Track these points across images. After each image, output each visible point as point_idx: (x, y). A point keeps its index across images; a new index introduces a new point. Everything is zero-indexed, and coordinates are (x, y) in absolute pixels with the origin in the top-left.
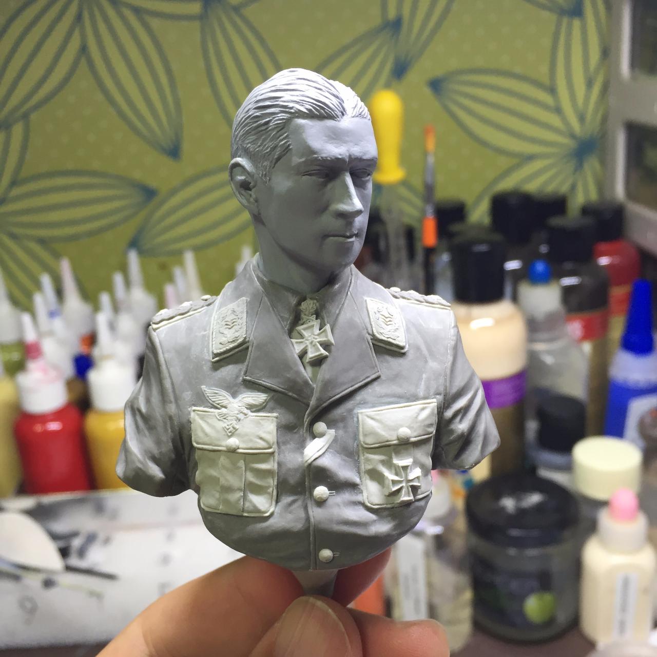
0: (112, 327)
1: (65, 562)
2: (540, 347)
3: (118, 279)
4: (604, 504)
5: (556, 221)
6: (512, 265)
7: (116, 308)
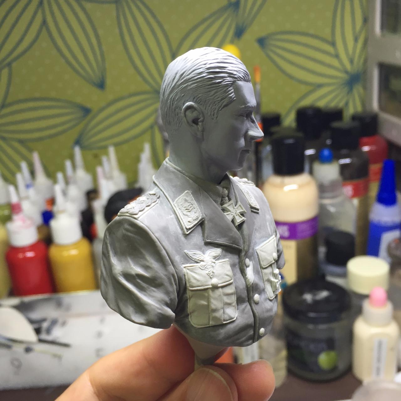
0: (65, 193)
1: (38, 337)
2: (326, 202)
3: (68, 164)
4: (366, 297)
5: (336, 124)
6: (310, 152)
7: (67, 182)
